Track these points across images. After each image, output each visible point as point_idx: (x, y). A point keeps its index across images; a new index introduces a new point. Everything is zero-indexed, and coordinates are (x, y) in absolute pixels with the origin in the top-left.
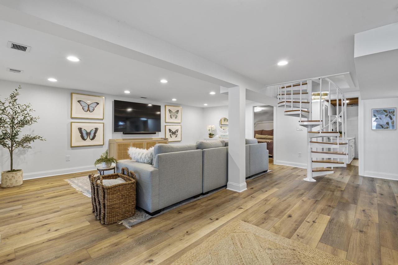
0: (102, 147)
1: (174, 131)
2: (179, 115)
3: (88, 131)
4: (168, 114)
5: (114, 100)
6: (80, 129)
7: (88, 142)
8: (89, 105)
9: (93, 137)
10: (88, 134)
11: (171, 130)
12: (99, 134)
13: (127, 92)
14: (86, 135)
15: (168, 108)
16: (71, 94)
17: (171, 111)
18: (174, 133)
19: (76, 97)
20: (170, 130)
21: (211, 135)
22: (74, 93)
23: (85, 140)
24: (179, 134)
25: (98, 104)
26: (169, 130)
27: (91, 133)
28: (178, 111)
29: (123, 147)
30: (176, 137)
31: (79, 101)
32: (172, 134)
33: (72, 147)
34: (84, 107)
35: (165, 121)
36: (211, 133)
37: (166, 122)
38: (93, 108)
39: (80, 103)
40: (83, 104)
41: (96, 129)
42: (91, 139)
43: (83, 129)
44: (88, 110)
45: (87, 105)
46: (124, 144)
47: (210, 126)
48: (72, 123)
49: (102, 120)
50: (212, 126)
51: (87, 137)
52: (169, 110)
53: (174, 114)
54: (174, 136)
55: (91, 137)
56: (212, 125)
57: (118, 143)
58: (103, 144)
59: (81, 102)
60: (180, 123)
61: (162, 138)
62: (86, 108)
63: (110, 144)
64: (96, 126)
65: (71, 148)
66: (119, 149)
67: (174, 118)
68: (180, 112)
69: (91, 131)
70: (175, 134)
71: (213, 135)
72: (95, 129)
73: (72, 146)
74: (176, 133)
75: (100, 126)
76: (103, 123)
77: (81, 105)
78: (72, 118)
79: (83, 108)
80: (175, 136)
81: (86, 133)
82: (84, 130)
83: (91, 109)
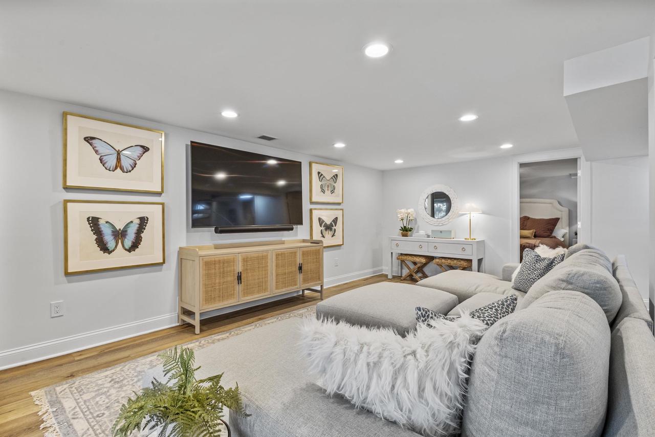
0: (161, 270)
1: (328, 223)
2: (338, 185)
3: (120, 226)
4: (316, 183)
5: (192, 142)
6: (94, 222)
7: (120, 257)
8: (119, 153)
9: (133, 243)
10: (120, 235)
11: (323, 221)
12: (152, 234)
13: (229, 114)
14: (112, 238)
15: (316, 168)
16: (65, 115)
17: (322, 175)
18: (328, 227)
19: (77, 128)
20: (321, 221)
21: (406, 231)
22: (72, 114)
23: (110, 252)
24: (338, 227)
25: (146, 149)
26: (320, 219)
27: (126, 231)
28: (337, 175)
29: (219, 268)
30: (333, 236)
31: (89, 140)
32: (326, 230)
33: (67, 274)
34: (104, 158)
35: (311, 199)
36: (405, 225)
37: (312, 203)
38: (131, 162)
39: (91, 144)
40: (103, 149)
41: (143, 221)
42: (127, 247)
43: (102, 222)
44: (118, 165)
45: (113, 151)
46: (219, 261)
47: (403, 210)
48: (69, 204)
49: (159, 194)
50: (409, 211)
51: (115, 244)
52: (319, 173)
53: (328, 183)
54: (328, 234)
55: (128, 243)
56: (407, 209)
57: (206, 259)
58: (164, 262)
59: (94, 141)
60: (339, 204)
61: (304, 241)
62: (112, 161)
63: (181, 261)
64: (143, 210)
65: (65, 279)
66: (208, 276)
67: (328, 192)
68: (340, 179)
69: (127, 226)
70: (331, 230)
71: (411, 230)
72: (138, 221)
73: (69, 271)
74: (334, 228)
75: (154, 213)
76: (163, 204)
77: (96, 152)
78: (67, 188)
79: (101, 160)
80: (331, 233)
81: (113, 232)
82: (107, 225)
83: (126, 163)
